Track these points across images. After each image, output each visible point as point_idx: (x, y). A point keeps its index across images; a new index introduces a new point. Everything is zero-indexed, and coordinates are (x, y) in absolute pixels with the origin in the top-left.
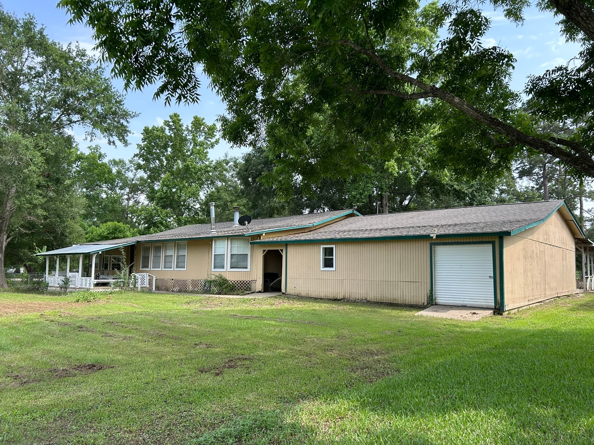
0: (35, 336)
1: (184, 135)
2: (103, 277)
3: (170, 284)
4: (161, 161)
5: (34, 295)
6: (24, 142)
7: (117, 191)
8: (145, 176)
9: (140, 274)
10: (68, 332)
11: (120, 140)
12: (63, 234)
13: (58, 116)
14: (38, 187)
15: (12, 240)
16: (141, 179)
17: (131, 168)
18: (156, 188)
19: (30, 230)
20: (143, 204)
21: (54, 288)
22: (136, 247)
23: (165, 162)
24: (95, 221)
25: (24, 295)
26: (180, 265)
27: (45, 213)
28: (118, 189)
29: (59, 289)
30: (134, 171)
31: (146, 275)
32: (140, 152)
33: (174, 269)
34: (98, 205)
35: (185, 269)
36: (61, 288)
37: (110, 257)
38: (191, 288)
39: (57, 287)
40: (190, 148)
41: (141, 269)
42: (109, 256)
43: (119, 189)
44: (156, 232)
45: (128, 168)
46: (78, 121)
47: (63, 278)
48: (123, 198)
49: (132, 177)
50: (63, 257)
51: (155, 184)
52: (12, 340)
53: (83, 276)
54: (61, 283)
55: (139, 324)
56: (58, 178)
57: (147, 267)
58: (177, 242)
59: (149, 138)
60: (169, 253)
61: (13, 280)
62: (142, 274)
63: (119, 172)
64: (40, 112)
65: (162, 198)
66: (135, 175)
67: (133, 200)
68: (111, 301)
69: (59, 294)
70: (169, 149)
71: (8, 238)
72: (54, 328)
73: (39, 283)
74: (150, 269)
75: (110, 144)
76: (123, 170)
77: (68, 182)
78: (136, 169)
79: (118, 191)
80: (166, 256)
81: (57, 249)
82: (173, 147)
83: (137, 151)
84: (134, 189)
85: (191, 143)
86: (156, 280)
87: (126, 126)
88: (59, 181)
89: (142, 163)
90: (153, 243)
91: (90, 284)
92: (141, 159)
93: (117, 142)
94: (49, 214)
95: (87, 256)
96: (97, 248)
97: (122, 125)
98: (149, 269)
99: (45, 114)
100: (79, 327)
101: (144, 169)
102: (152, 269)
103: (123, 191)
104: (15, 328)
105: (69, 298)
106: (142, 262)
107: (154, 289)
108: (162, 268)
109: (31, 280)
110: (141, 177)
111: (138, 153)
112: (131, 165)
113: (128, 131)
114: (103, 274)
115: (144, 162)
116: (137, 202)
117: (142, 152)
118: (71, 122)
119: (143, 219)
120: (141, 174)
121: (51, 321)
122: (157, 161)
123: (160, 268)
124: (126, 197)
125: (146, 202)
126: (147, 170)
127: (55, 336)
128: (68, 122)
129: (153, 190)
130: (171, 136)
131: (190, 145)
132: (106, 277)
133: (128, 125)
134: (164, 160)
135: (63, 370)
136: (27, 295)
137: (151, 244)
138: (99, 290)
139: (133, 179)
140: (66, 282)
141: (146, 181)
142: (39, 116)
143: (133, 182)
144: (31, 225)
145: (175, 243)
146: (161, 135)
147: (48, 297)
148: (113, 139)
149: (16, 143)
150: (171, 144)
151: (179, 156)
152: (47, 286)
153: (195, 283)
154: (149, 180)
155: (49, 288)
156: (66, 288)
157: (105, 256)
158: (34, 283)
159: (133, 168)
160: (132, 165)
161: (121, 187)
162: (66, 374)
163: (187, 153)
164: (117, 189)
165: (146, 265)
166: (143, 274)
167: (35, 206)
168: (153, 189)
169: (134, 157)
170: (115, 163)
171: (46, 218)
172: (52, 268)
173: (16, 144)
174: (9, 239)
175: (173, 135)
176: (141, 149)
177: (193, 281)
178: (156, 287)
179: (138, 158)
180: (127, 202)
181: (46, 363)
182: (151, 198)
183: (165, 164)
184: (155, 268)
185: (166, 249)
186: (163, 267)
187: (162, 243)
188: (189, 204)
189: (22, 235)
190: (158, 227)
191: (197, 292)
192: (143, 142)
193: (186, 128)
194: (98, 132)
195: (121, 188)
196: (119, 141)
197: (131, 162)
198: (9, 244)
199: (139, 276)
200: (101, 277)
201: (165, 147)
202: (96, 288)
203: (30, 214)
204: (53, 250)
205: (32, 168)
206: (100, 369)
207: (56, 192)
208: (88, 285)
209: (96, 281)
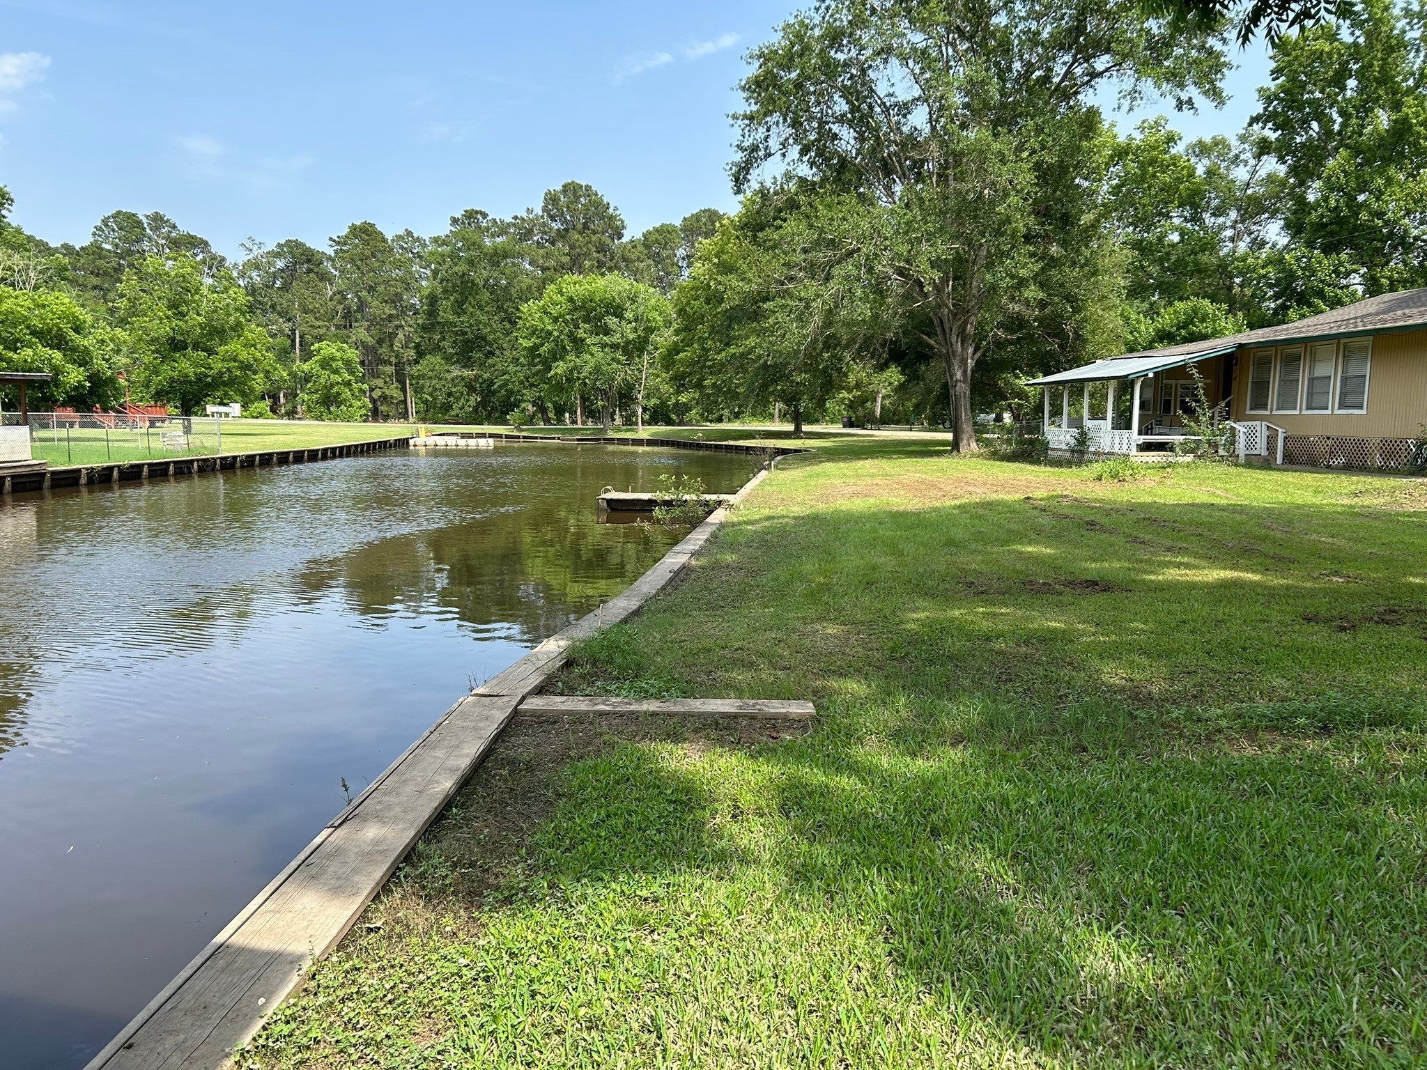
0: (1009, 531)
1: (1396, 32)
2: (1161, 430)
3: (1322, 448)
4: (1325, 121)
5: (1021, 465)
6: (996, 146)
7: (1207, 221)
8: (1282, 170)
9: (1246, 423)
10: (1068, 530)
11: (1206, 93)
12: (1078, 337)
13: (1065, 69)
14: (1028, 238)
15: (984, 355)
16: (1271, 178)
17: (1242, 157)
18: (1311, 197)
19: (1012, 332)
20: (1274, 245)
21: (1060, 453)
22: (1237, 359)
23: (1340, 120)
24: (1155, 302)
25: (1005, 464)
26: (1351, 399)
27: (1041, 295)
28: (1208, 215)
29: (1068, 454)
30: (1252, 162)
31: (1261, 428)
32: (1266, 109)
33: (1332, 410)
34: (1161, 261)
35: (1364, 412)
36: (1073, 451)
37: (1176, 385)
38: (1378, 461)
39: (1065, 450)
40: (1416, 67)
41: (1248, 412)
42: (1173, 382)
43: (1213, 215)
44: (1303, 316)
45: (1237, 157)
46: (1107, 70)
47: (1074, 432)
48: (1222, 236)
49: (1246, 177)
50: (1077, 387)
51: (1310, 186)
52: (973, 534)
53: (1116, 426)
54: (1073, 442)
55: (1210, 527)
56: (1064, 214)
57: (1265, 407)
58: (1343, 341)
59: (1290, 64)
60: (1322, 370)
61: (988, 436)
62: (1250, 423)
63: (1210, 173)
64: (1030, 67)
65: (1326, 225)
66: (1255, 172)
67: (1248, 240)
68: (1168, 482)
69: (1069, 464)
70: (1352, 83)
71: (975, 352)
72: (1045, 520)
73: (1031, 442)
74: (1271, 411)
75: (1180, 109)
76: (1223, 164)
77: (1086, 219)
78: (1258, 157)
79: (1208, 219)
80: (1313, 379)
81: (1065, 370)
82: (1360, 75)
83: (1259, 108)
84: (1253, 209)
85: (1418, 51)
86: (1286, 438)
87: (1221, 54)
88: (1067, 220)
89: (1273, 136)
90: (1280, 348)
91: (1129, 444)
92: (1270, 125)
93: (1200, 100)
94: (1048, 295)
95: (1125, 384)
96: (1145, 365)
97: (1210, 52)
98: (1268, 413)
99: (1038, 73)
100: (1088, 523)
101: (1278, 150)
102: (1274, 413)
103: (1222, 219)
104: (979, 517)
105: (1086, 472)
106: (1252, 396)
107: (1279, 461)
108: (1301, 410)
109: (1021, 435)
110: (1269, 175)
111: (1261, 111)
112: (1243, 146)
113: (1225, 64)
114: (1160, 423)
115: (1280, 132)
116: (1258, 244)
117: (1271, 109)
118: (1094, 75)
119: (1271, 286)
120: (1271, 165)
121: (1042, 510)
122: (1315, 125)
123: (1295, 409)
124: (1229, 233)
125: (1283, 240)
126: (1287, 155)
127: (1043, 534)
128: (1086, 79)
129: (1302, 206)
130: (1355, 44)
131: (1417, 56)
132: (1167, 431)
133: (1225, 49)
134: (1335, 116)
135: (1044, 584)
136: (1011, 464)
137: (1274, 349)
138: (1148, 459)
139: (1248, 184)
140: (1083, 439)
141: (1283, 184)
142: (1027, 79)
143: (1249, 192)
144: (1015, 323)
145: (1338, 344)
146: (1327, 49)
147: (1048, 469)
148: (1188, 95)
149: (981, 152)
150: (1355, 67)
151: (1380, 97)
152: (1047, 449)
153: (1390, 448)
154: (1292, 181)
155: (1049, 452)
156: (1082, 453)
157: (1165, 382)
158: (1024, 442)
159: (1249, 155)
160: (1246, 146)
161: (1217, 208)
162: (1047, 589)
163: (1404, 84)
164: (1206, 216)
165: (1260, 403)
166: (1254, 423)
167: (1022, 283)
168: (1301, 201)
169: (1250, 124)
170: (1202, 149)
171: (1042, 305)
172: (1056, 412)
173: (982, 155)
174: (978, 354)
175: (1361, 40)
176: (1269, 100)
177: (1384, 441)
178: (1285, 456)
179: (1260, 124)
180: (1231, 245)
181: (1019, 572)
182: (1294, 227)
183: (1336, 127)
184: (1283, 409)
185: (1313, 360)
186: (1304, 407)
187: (1303, 345)
188: (1406, 231)
189: (999, 344)
190: (1310, 305)
191: (1395, 472)
192: (1274, 79)
193: (1402, 9)
194: (1147, 85)
195: (1218, 212)
196: (1204, 97)
197: (1243, 139)
198: (979, 363)
199: (1243, 430)
200: (1157, 429)
201: (1339, 81)
202: (1141, 454)
203: (1012, 299)
204: (1059, 372)
205: (1014, 200)
206: (1105, 590)
207: (1064, 244)
208: (1125, 447)
209: (1142, 439)
